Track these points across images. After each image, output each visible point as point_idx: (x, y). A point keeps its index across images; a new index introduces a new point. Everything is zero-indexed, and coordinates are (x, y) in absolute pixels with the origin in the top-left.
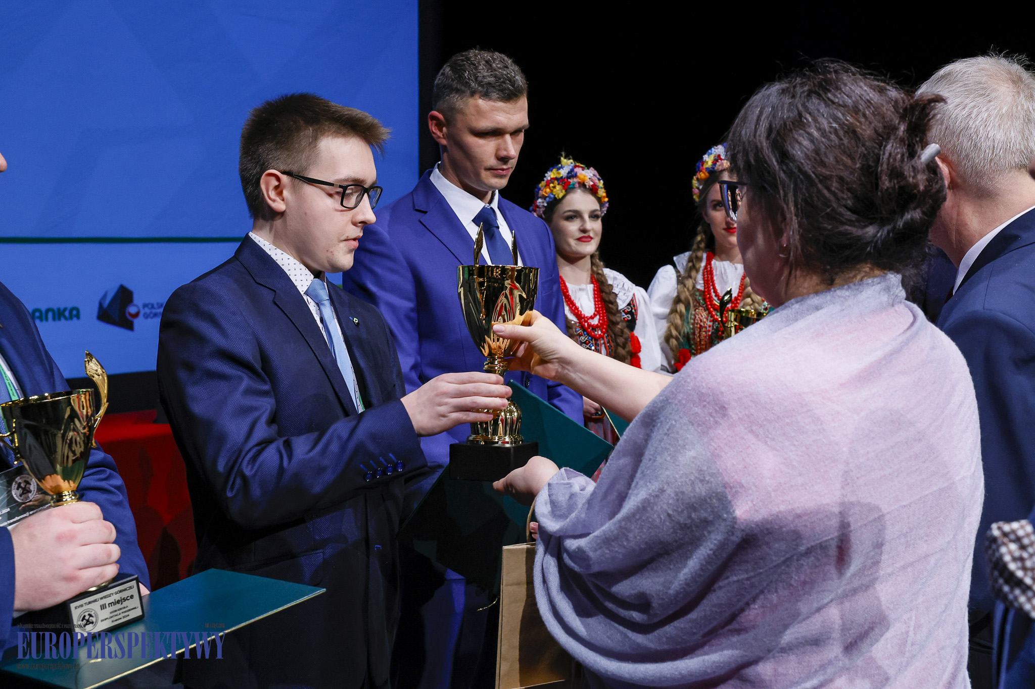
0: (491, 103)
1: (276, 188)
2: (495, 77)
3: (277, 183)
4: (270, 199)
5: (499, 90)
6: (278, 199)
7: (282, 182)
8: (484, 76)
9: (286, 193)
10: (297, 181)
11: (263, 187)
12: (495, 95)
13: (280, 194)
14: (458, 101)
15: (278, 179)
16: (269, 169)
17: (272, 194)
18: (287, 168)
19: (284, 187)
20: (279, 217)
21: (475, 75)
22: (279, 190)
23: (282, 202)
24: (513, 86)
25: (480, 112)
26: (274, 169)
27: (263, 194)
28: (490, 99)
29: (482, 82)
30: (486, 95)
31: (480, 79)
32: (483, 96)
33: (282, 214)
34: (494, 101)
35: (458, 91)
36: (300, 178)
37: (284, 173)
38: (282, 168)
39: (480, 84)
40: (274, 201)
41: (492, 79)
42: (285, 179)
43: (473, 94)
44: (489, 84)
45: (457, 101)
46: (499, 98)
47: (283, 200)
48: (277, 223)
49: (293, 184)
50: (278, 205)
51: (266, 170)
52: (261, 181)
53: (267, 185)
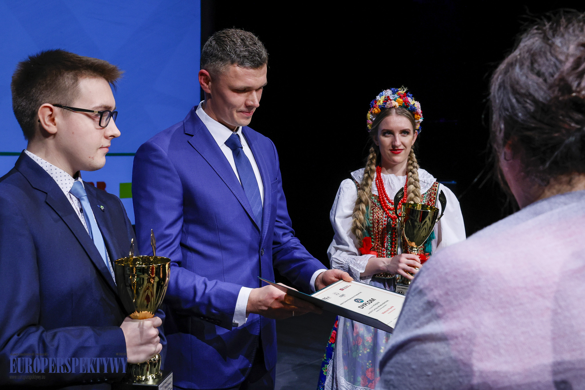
0: (245, 70)
1: (50, 116)
2: (249, 52)
3: (50, 113)
4: (46, 124)
5: (251, 61)
6: (51, 124)
7: (54, 112)
8: (241, 51)
9: (57, 120)
11: (40, 116)
12: (248, 64)
13: (53, 120)
14: (222, 68)
15: (51, 110)
16: (44, 103)
17: (47, 120)
18: (56, 102)
19: (56, 115)
20: (51, 137)
21: (235, 50)
22: (52, 117)
23: (54, 126)
24: (260, 58)
25: (237, 76)
26: (46, 103)
27: (39, 121)
28: (245, 67)
29: (239, 55)
30: (241, 64)
31: (238, 52)
32: (240, 65)
33: (54, 135)
34: (247, 68)
35: (222, 59)
36: (68, 108)
37: (55, 105)
38: (53, 103)
39: (238, 56)
40: (48, 126)
41: (246, 53)
42: (56, 109)
43: (233, 62)
44: (245, 56)
45: (221, 66)
46: (250, 66)
47: (55, 125)
48: (50, 141)
49: (62, 113)
50: (52, 129)
51: (41, 105)
52: (39, 112)
53: (43, 113)
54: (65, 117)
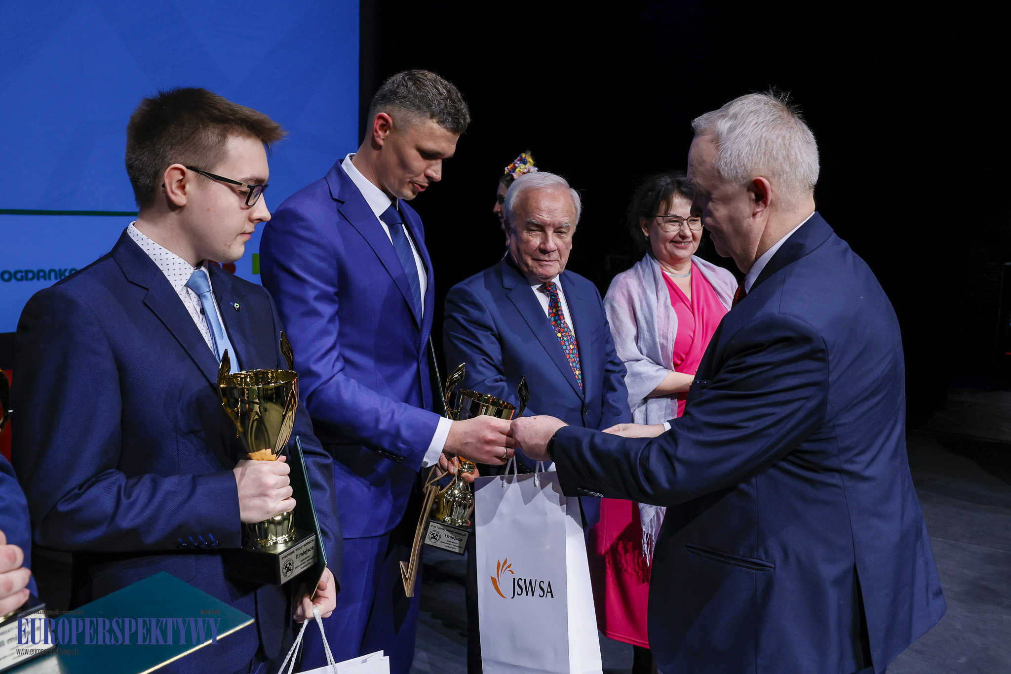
0: (444, 130)
1: (181, 181)
3: (181, 177)
4: (173, 192)
5: (455, 122)
6: (179, 192)
7: (186, 176)
9: (188, 187)
10: (203, 177)
11: (166, 181)
12: (449, 125)
13: (183, 188)
15: (183, 173)
16: (174, 163)
17: (174, 186)
18: (192, 164)
19: (188, 181)
20: (177, 211)
22: (182, 183)
23: (184, 196)
25: (432, 134)
26: (177, 163)
27: (164, 187)
32: (441, 122)
33: (182, 208)
34: (447, 129)
36: (206, 174)
37: (189, 167)
38: (188, 164)
40: (176, 194)
42: (190, 174)
43: (432, 116)
44: (449, 114)
46: (452, 128)
47: (185, 194)
48: (173, 216)
49: (198, 180)
50: (179, 198)
51: (169, 165)
52: (166, 174)
53: (170, 178)
54: (200, 184)
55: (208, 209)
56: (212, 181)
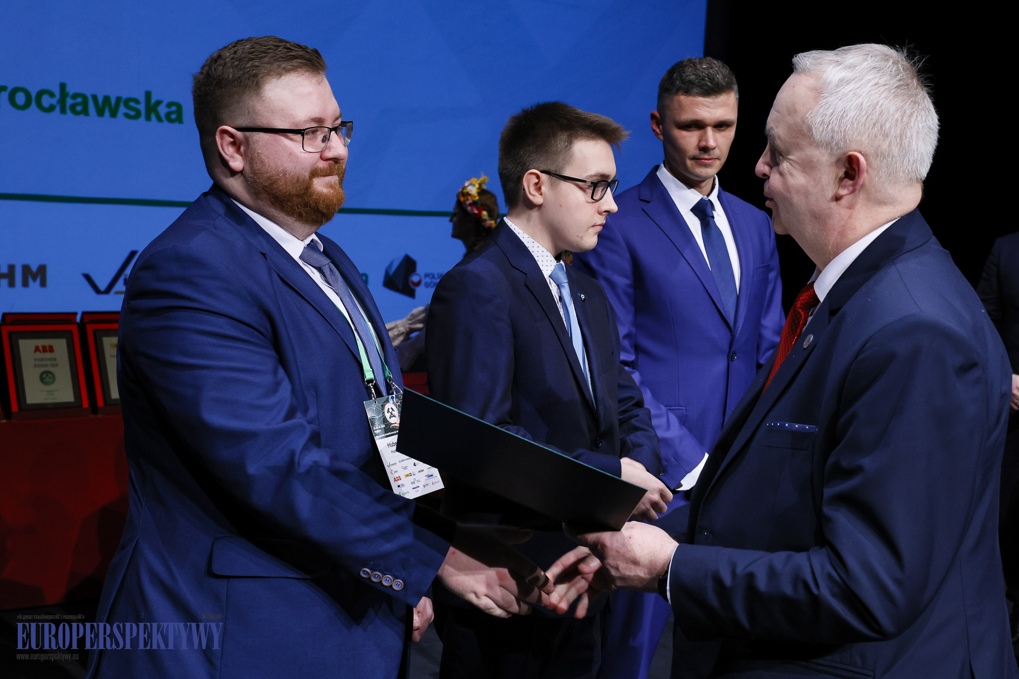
0: (691, 98)
1: (536, 184)
3: (537, 181)
4: (530, 194)
6: (536, 194)
7: (541, 179)
9: (544, 189)
10: (554, 178)
11: (525, 184)
12: (694, 91)
13: (539, 189)
15: (538, 177)
16: (531, 169)
17: (532, 190)
18: (545, 168)
19: (543, 183)
20: (536, 209)
22: (538, 186)
23: (540, 196)
25: (681, 106)
26: (533, 169)
27: (524, 189)
28: (690, 94)
32: (684, 92)
33: (540, 206)
36: (558, 176)
37: (542, 172)
38: (541, 169)
39: (683, 82)
40: (533, 195)
41: (693, 77)
42: (544, 177)
44: (690, 81)
47: (541, 195)
48: (535, 214)
49: (550, 181)
50: (537, 199)
51: (528, 170)
52: (524, 179)
53: (528, 182)
54: (553, 186)
55: (561, 206)
56: (562, 181)
